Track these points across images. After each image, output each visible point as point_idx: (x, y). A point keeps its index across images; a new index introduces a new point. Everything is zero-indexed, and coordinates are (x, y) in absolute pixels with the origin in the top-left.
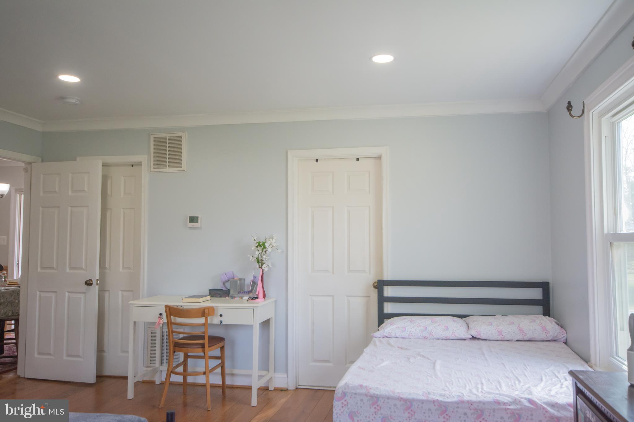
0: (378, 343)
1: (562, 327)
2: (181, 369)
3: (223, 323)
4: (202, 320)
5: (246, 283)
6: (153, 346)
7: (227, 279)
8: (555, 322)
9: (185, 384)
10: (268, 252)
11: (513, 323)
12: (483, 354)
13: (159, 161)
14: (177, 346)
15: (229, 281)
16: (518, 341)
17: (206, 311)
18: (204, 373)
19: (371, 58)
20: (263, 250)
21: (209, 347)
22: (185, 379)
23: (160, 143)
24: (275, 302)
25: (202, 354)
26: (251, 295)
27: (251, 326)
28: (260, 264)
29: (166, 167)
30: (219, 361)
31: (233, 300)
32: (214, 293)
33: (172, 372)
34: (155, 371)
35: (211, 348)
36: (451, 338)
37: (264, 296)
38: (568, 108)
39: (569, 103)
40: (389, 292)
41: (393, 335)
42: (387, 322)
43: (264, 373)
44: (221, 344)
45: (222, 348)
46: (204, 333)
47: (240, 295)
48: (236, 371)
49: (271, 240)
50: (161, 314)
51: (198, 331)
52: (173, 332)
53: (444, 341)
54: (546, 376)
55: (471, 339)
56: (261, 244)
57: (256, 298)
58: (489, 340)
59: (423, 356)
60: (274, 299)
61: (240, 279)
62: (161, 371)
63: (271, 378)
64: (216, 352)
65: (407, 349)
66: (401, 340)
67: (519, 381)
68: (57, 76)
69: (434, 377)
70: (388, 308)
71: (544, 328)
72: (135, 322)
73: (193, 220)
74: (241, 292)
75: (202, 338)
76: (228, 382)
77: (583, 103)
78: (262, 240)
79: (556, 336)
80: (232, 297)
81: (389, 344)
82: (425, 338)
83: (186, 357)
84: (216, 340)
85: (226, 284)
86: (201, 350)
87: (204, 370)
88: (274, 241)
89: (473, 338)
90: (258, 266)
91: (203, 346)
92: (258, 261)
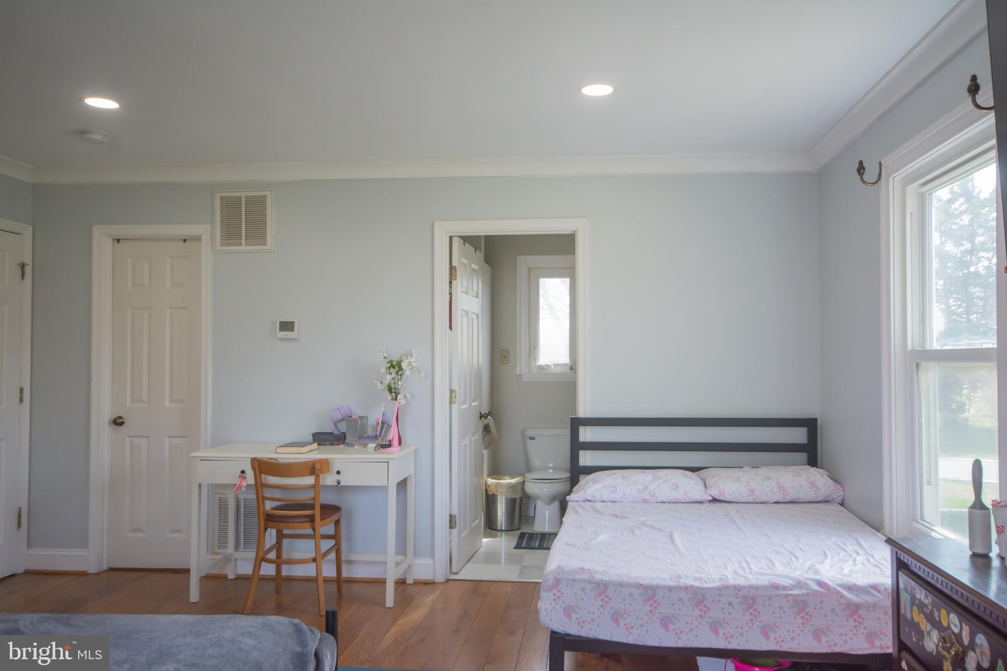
0: (579, 510)
1: (836, 481)
2: (272, 555)
3: (342, 484)
4: (310, 480)
5: (369, 423)
6: (223, 520)
7: (340, 417)
8: (828, 476)
9: (278, 579)
10: (404, 377)
11: (769, 478)
12: (734, 522)
13: (230, 234)
14: (270, 519)
15: (343, 420)
16: (776, 503)
17: (317, 466)
18: (314, 560)
19: (579, 89)
20: (397, 373)
21: (321, 520)
22: (278, 570)
23: (230, 206)
24: (416, 451)
25: (310, 532)
26: (379, 441)
27: (385, 488)
28: (394, 394)
29: (241, 244)
30: (332, 542)
31: (351, 449)
32: (321, 439)
33: (264, 559)
34: (228, 559)
35: (323, 522)
36: (682, 501)
37: (400, 443)
38: (859, 171)
39: (861, 163)
40: (587, 434)
41: (598, 497)
42: (584, 480)
43: (400, 558)
44: (335, 517)
45: (337, 523)
46: (314, 499)
47: (361, 441)
48: (354, 557)
49: (409, 357)
50: (243, 472)
51: (305, 497)
52: (264, 498)
53: (673, 505)
54: (829, 549)
55: (710, 501)
56: (394, 363)
57: (389, 445)
58: (736, 503)
59: (651, 526)
60: (414, 447)
61: (362, 418)
62: (236, 559)
63: (410, 566)
64: (329, 529)
65: (624, 517)
66: (611, 505)
67: (797, 558)
68: (81, 99)
69: (677, 555)
70: (586, 458)
71: (813, 485)
72: (200, 485)
73: (287, 326)
74: (363, 438)
75: (311, 507)
76: (345, 574)
77: (880, 163)
78: (395, 358)
79: (829, 496)
80: (348, 445)
81: (595, 510)
82: (645, 501)
83: (280, 536)
84: (330, 510)
85: (339, 425)
86: (308, 524)
87: (313, 555)
88: (413, 359)
89: (715, 500)
90: (389, 398)
91: (312, 519)
92: (390, 390)
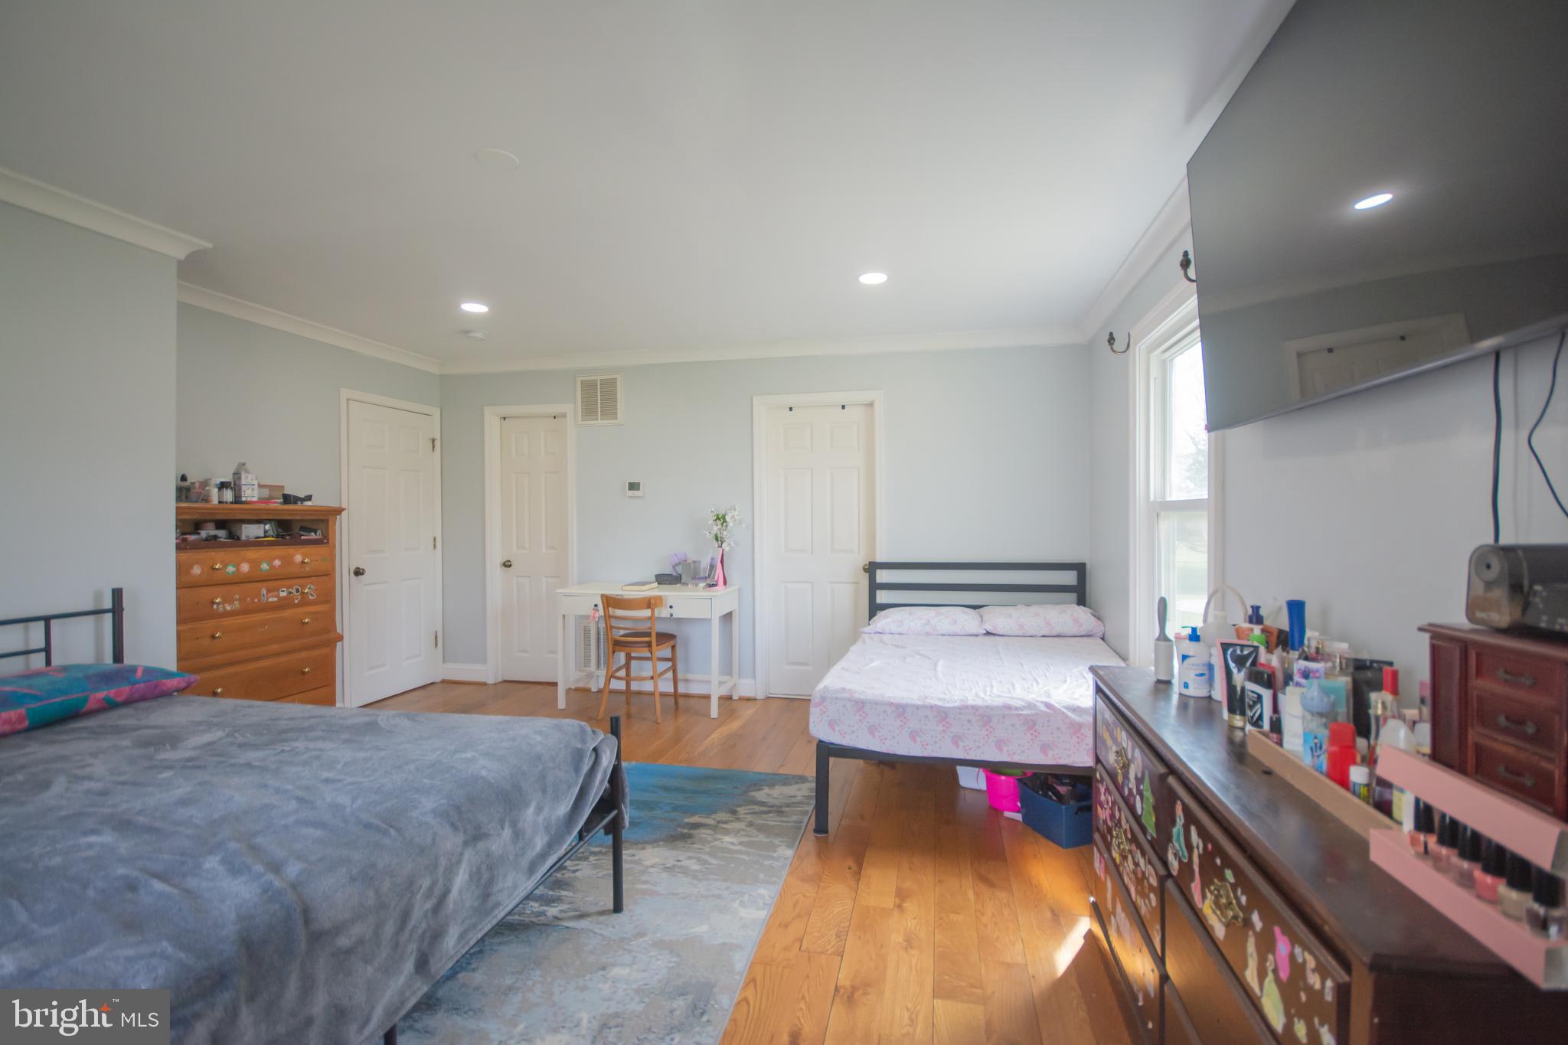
0: (867, 640)
1: (1099, 618)
2: (622, 673)
3: (674, 616)
4: (647, 613)
5: (702, 566)
6: (587, 645)
7: (677, 561)
8: (1092, 614)
9: (628, 692)
10: (729, 527)
11: (1038, 615)
12: (998, 653)
13: (589, 411)
14: (618, 645)
15: (680, 564)
16: (1043, 636)
17: (653, 602)
18: (652, 678)
19: (857, 278)
20: (722, 524)
21: (657, 645)
22: (628, 685)
23: (589, 387)
24: (739, 589)
25: (649, 655)
26: (709, 581)
27: (708, 621)
28: (720, 542)
29: (597, 419)
30: (669, 664)
31: (685, 588)
32: (662, 579)
33: (611, 676)
34: (590, 676)
35: (659, 647)
36: (960, 634)
37: (725, 583)
38: (1109, 341)
39: (1111, 334)
40: (883, 576)
41: (887, 631)
42: (881, 614)
43: (725, 678)
44: (672, 643)
45: (673, 647)
46: (650, 628)
47: (694, 581)
48: (690, 676)
49: (733, 511)
50: (596, 606)
51: (642, 627)
52: (611, 627)
53: (951, 638)
54: (1071, 676)
55: (985, 634)
56: (720, 517)
57: (715, 585)
58: (1008, 636)
59: (923, 655)
60: (737, 587)
61: (694, 562)
62: (598, 676)
63: (735, 685)
64: (666, 652)
65: (903, 647)
66: (897, 636)
67: (1038, 683)
68: (458, 305)
69: (934, 679)
70: (882, 597)
71: (1076, 621)
72: (564, 616)
73: (634, 486)
74: (696, 577)
75: (648, 634)
76: (681, 689)
77: (1129, 334)
78: (721, 512)
79: (1091, 631)
80: (684, 584)
81: (882, 641)
82: (928, 634)
83: (629, 658)
84: (665, 638)
85: (677, 568)
86: (647, 649)
87: (652, 675)
88: (736, 513)
89: (988, 633)
90: (717, 545)
91: (649, 644)
92: (717, 539)
